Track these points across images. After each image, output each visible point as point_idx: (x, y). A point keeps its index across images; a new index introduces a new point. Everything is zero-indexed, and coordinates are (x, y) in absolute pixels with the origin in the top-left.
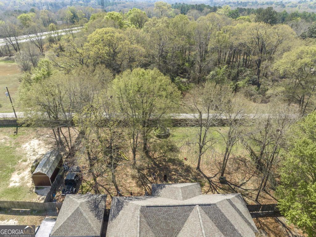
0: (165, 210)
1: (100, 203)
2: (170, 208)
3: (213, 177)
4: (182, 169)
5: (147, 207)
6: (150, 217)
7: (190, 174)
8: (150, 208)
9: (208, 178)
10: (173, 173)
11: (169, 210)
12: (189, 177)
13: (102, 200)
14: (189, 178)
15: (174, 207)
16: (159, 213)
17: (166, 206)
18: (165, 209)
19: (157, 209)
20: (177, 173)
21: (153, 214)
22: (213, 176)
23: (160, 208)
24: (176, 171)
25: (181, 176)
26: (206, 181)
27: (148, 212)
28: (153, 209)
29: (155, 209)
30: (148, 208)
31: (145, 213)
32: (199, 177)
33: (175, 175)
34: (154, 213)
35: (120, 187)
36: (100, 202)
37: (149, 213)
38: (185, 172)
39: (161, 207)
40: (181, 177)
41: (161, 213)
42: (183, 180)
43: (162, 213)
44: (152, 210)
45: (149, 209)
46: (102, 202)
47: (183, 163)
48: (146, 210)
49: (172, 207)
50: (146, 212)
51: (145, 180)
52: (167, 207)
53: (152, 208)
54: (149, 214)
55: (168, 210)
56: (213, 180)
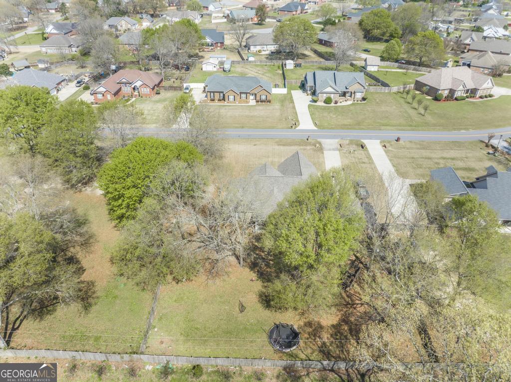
4: (261, 267)
7: (252, 260)
10: (271, 262)
12: (255, 257)
20: (267, 262)
24: (268, 265)
25: (264, 259)
33: (270, 260)
38: (257, 263)
40: (264, 256)
42: (262, 254)
47: (258, 275)
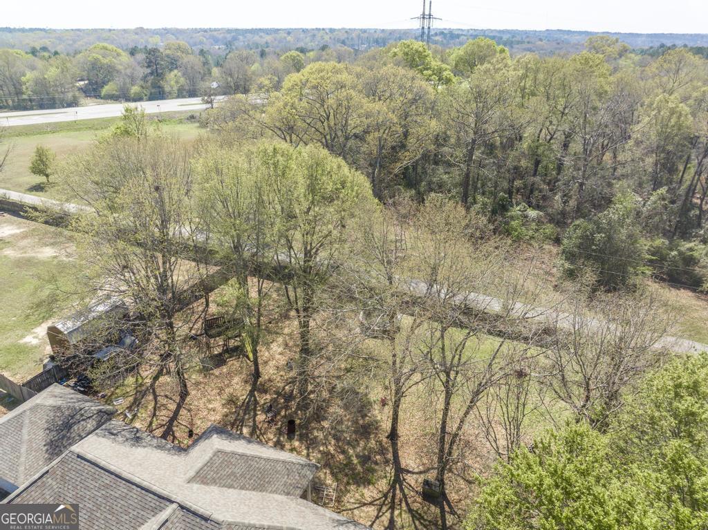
0: (106, 481)
1: (82, 423)
2: (118, 483)
3: (413, 473)
4: (353, 422)
5: (79, 456)
6: (70, 483)
8: (83, 461)
9: (400, 470)
11: (114, 486)
13: (94, 417)
14: (351, 452)
15: (128, 484)
16: (92, 482)
17: (112, 473)
18: (108, 479)
19: (93, 471)
20: (334, 428)
21: (79, 479)
22: (416, 470)
23: (99, 470)
25: (336, 437)
26: (388, 475)
27: (73, 469)
28: (86, 467)
29: (89, 469)
30: (79, 459)
31: (66, 469)
32: (378, 457)
33: (324, 430)
34: (83, 478)
35: (186, 412)
36: (83, 420)
37: (74, 473)
38: (356, 432)
39: (102, 471)
41: (95, 484)
43: (97, 485)
44: (82, 469)
45: (78, 463)
46: (90, 421)
47: (369, 410)
48: (72, 464)
49: (124, 482)
50: (70, 467)
51: (247, 417)
52: (113, 477)
53: (86, 463)
54: (73, 477)
55: (111, 484)
56: (410, 479)
